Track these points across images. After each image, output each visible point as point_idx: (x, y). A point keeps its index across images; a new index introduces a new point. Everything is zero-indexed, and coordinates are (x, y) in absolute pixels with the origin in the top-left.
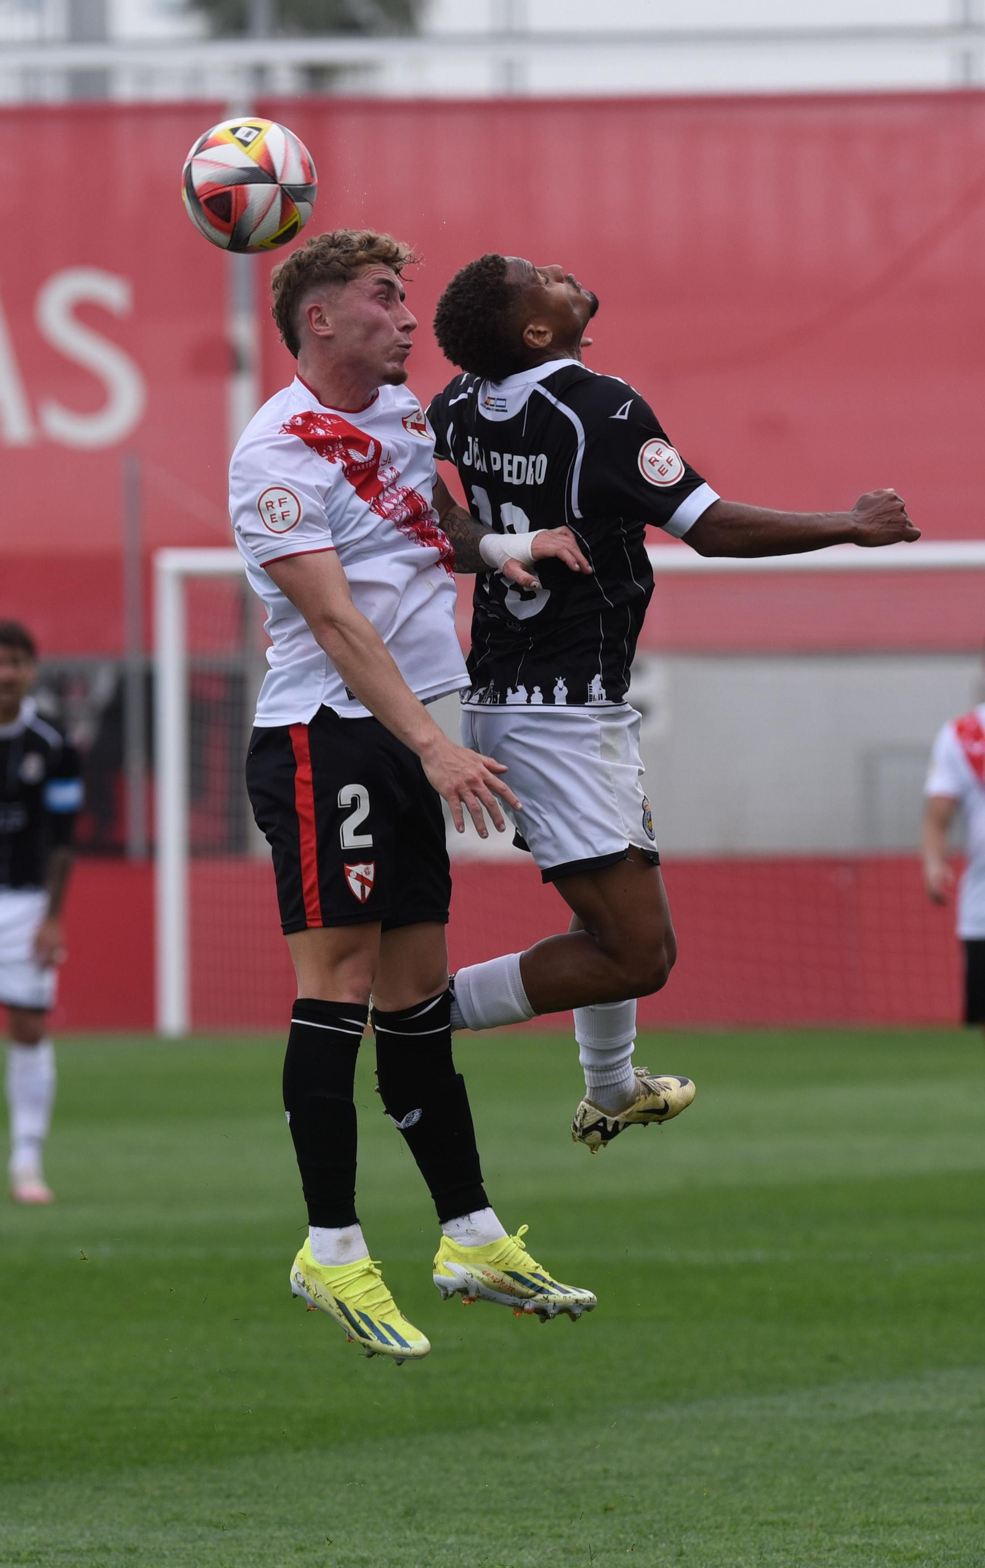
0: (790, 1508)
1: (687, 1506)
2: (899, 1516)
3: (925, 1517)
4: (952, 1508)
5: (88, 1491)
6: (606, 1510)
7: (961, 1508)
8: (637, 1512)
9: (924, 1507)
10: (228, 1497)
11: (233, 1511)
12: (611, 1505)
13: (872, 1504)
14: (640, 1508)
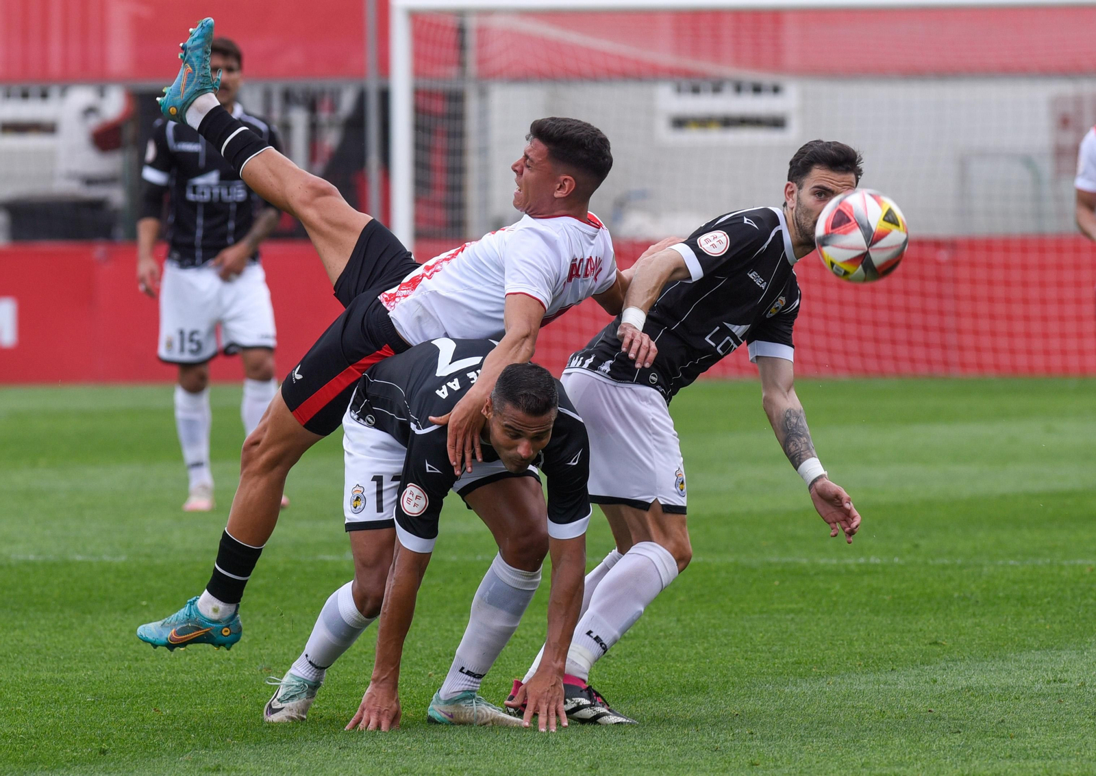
0: (901, 764)
1: (817, 762)
2: (988, 769)
3: (1009, 770)
4: (1030, 764)
5: (335, 750)
6: (753, 764)
7: (1038, 763)
8: (777, 767)
9: (1008, 763)
10: (448, 754)
11: (452, 766)
12: (757, 761)
13: (966, 760)
14: (779, 763)
